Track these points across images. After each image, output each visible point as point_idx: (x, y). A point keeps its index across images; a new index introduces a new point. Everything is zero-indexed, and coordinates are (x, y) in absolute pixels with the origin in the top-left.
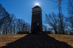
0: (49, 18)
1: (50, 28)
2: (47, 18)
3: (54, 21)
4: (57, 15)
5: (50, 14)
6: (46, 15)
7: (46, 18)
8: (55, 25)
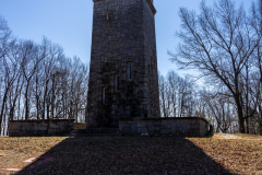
0: (202, 33)
1: (211, 89)
2: (190, 35)
3: (234, 48)
4: (249, 14)
5: (205, 11)
6: (186, 17)
7: (185, 31)
8: (237, 72)
